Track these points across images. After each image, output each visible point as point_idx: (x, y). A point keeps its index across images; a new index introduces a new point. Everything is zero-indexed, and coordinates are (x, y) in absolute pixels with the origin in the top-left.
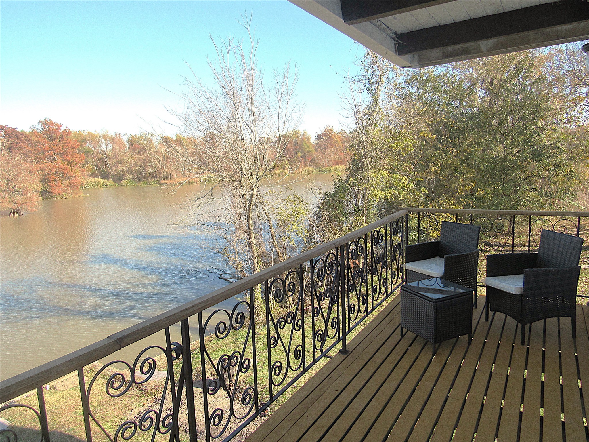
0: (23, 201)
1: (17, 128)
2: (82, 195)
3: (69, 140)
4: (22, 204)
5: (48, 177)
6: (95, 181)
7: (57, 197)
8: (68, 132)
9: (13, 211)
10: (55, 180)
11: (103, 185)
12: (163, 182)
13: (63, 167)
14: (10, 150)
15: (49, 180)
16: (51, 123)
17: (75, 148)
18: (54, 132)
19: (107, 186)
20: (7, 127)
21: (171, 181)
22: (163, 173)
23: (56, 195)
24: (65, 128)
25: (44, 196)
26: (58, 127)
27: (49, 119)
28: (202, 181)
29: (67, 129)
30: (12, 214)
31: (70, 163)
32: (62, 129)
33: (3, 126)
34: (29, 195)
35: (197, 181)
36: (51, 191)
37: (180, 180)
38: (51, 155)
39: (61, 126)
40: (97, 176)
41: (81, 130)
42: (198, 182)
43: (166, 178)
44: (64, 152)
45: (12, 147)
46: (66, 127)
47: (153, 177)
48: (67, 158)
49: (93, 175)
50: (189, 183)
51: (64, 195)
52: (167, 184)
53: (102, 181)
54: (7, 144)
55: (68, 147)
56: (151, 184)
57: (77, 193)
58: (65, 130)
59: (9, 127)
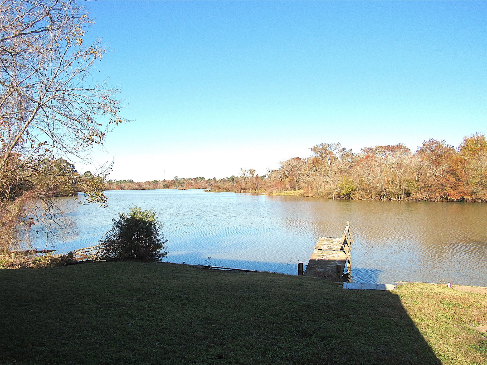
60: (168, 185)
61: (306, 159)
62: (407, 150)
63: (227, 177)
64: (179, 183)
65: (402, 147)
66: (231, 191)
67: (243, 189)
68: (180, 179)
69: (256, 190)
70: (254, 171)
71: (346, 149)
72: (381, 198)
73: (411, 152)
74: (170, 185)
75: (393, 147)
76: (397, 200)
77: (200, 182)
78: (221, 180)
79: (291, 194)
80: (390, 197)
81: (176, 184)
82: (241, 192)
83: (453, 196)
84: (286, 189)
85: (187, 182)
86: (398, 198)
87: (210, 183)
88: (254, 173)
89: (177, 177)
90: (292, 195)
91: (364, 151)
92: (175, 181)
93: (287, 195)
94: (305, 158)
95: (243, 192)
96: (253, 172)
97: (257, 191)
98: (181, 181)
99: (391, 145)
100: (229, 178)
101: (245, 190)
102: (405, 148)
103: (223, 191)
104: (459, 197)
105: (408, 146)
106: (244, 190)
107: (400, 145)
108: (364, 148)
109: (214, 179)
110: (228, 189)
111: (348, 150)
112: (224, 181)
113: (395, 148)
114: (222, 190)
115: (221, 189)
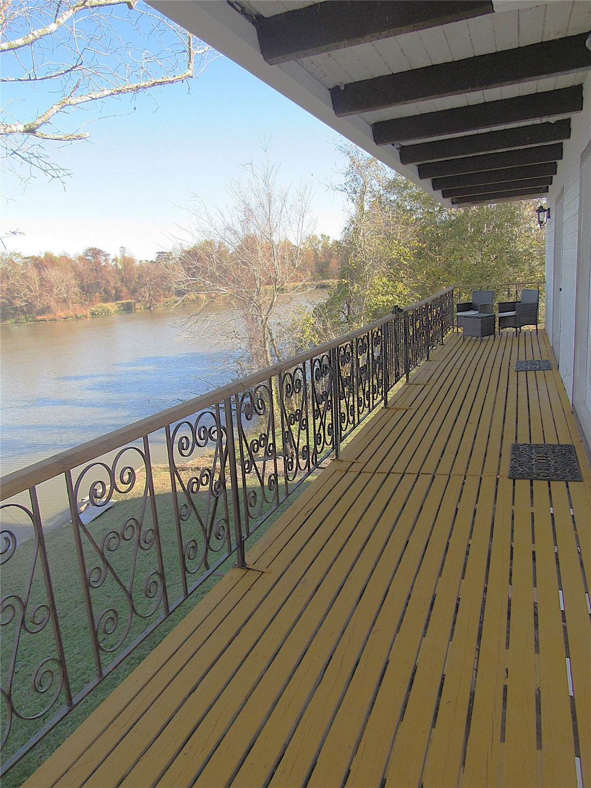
12: (40, 318)
21: (50, 316)
22: (39, 305)
28: (93, 314)
35: (87, 314)
37: (63, 314)
42: (88, 316)
43: (42, 312)
47: (24, 313)
50: (77, 317)
52: (46, 321)
56: (22, 323)
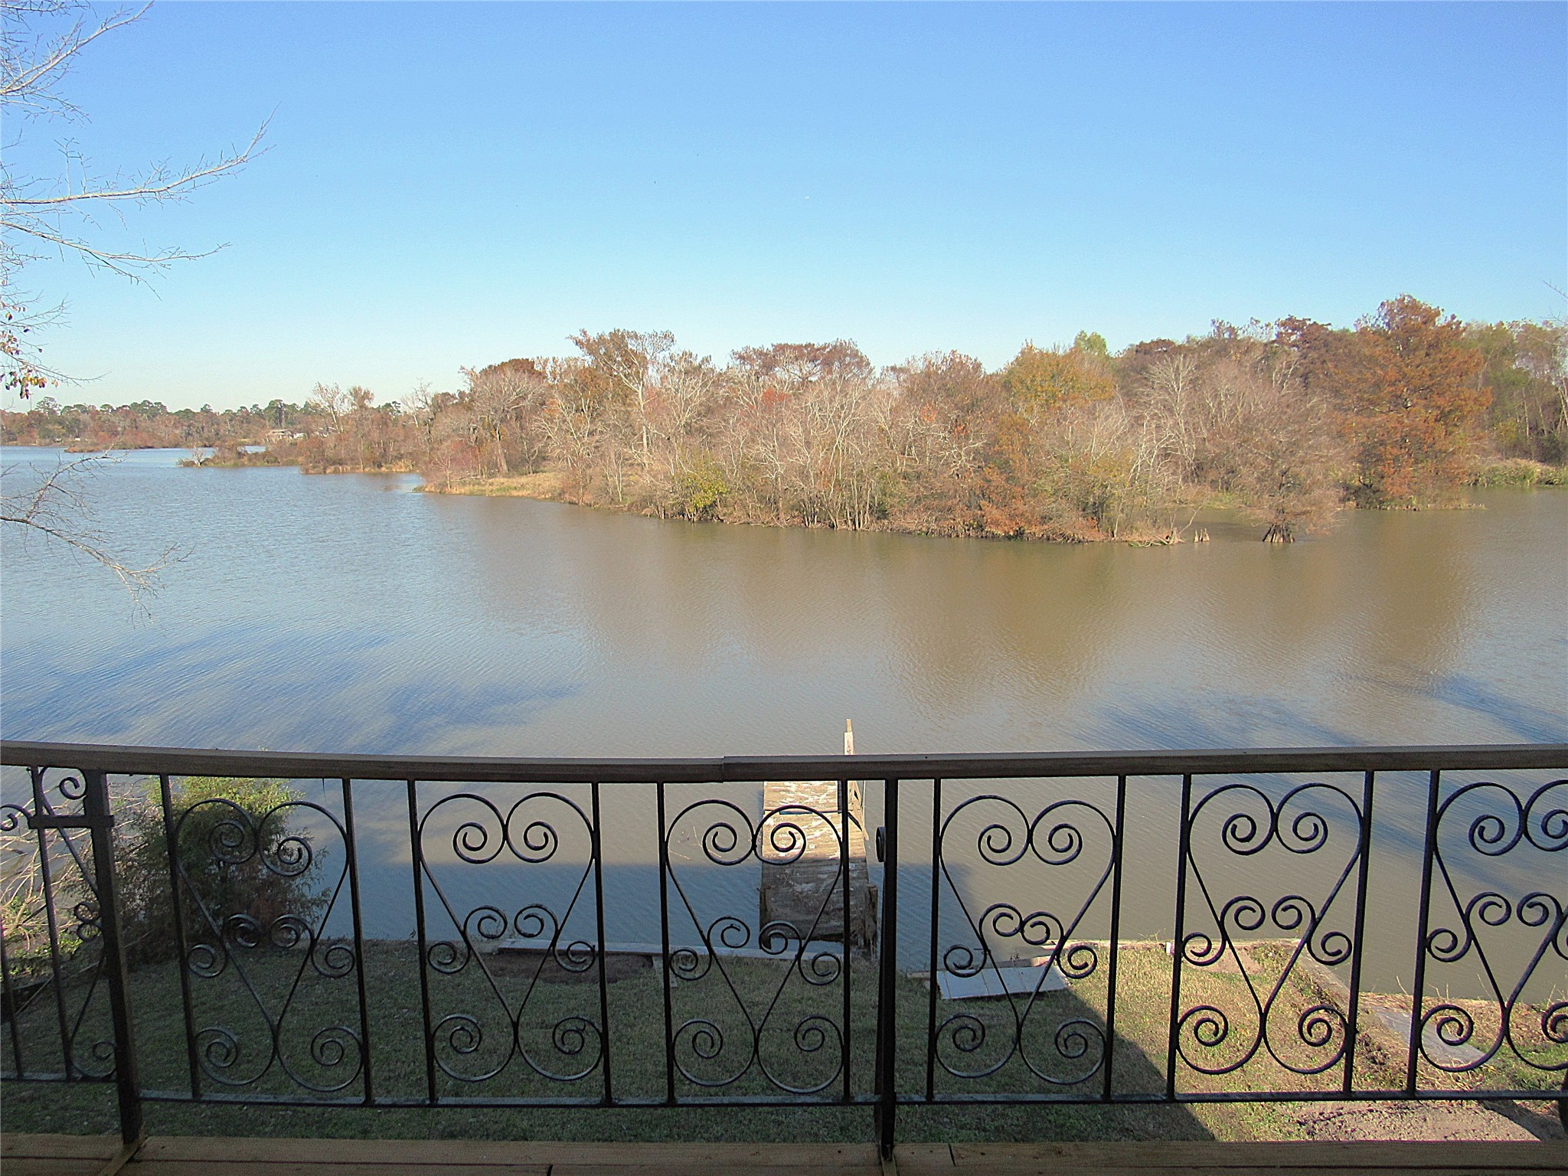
0: (1300, 508)
1: (1330, 324)
2: (1464, 505)
3: (1453, 353)
4: (1297, 515)
5: (1380, 450)
6: (1517, 469)
7: (1393, 503)
8: (1453, 330)
9: (1274, 530)
10: (1396, 459)
11: (1540, 481)
13: (1422, 426)
14: (1306, 378)
15: (1380, 459)
16: (1413, 307)
17: (1466, 374)
18: (1415, 331)
19: (1552, 484)
20: (1308, 322)
23: (1392, 499)
24: (1449, 319)
25: (1362, 501)
26: (1430, 316)
27: (1410, 297)
29: (1455, 321)
30: (1269, 538)
31: (1443, 416)
32: (1440, 321)
33: (1298, 321)
34: (1317, 493)
36: (1381, 488)
38: (1399, 393)
39: (1438, 314)
40: (1526, 454)
41: (1507, 321)
44: (1433, 385)
45: (1311, 372)
46: (1453, 317)
48: (1441, 402)
49: (1516, 449)
51: (1414, 502)
53: (1537, 468)
54: (1300, 364)
55: (1448, 373)
57: (1450, 499)
58: (1449, 325)
59: (1311, 322)
60: (14, 429)
61: (546, 361)
62: (862, 362)
63: (255, 406)
64: (60, 424)
65: (849, 352)
66: (283, 465)
67: (334, 463)
68: (61, 408)
69: (380, 466)
70: (367, 396)
71: (694, 356)
72: (804, 522)
73: (871, 370)
74: (21, 432)
75: (824, 348)
76: (851, 527)
77: (148, 422)
78: (230, 416)
79: (515, 493)
80: (830, 519)
81: (50, 427)
82: (328, 471)
83: (997, 524)
84: (493, 469)
85: (92, 418)
86: (854, 523)
87: (189, 426)
88: (366, 402)
89: (52, 399)
90: (520, 494)
91: (741, 357)
92: (41, 415)
93: (498, 494)
94: (544, 358)
95: (336, 472)
96: (363, 398)
97: (383, 469)
98: (70, 418)
99: (818, 342)
100: (262, 408)
101: (341, 465)
102: (856, 355)
103: (254, 465)
104: (1012, 528)
105: (864, 350)
106: (338, 466)
107: (841, 344)
108: (740, 350)
109: (206, 410)
110: (273, 459)
111: (699, 360)
112: (247, 420)
113: (828, 352)
114: (250, 460)
115: (246, 458)
